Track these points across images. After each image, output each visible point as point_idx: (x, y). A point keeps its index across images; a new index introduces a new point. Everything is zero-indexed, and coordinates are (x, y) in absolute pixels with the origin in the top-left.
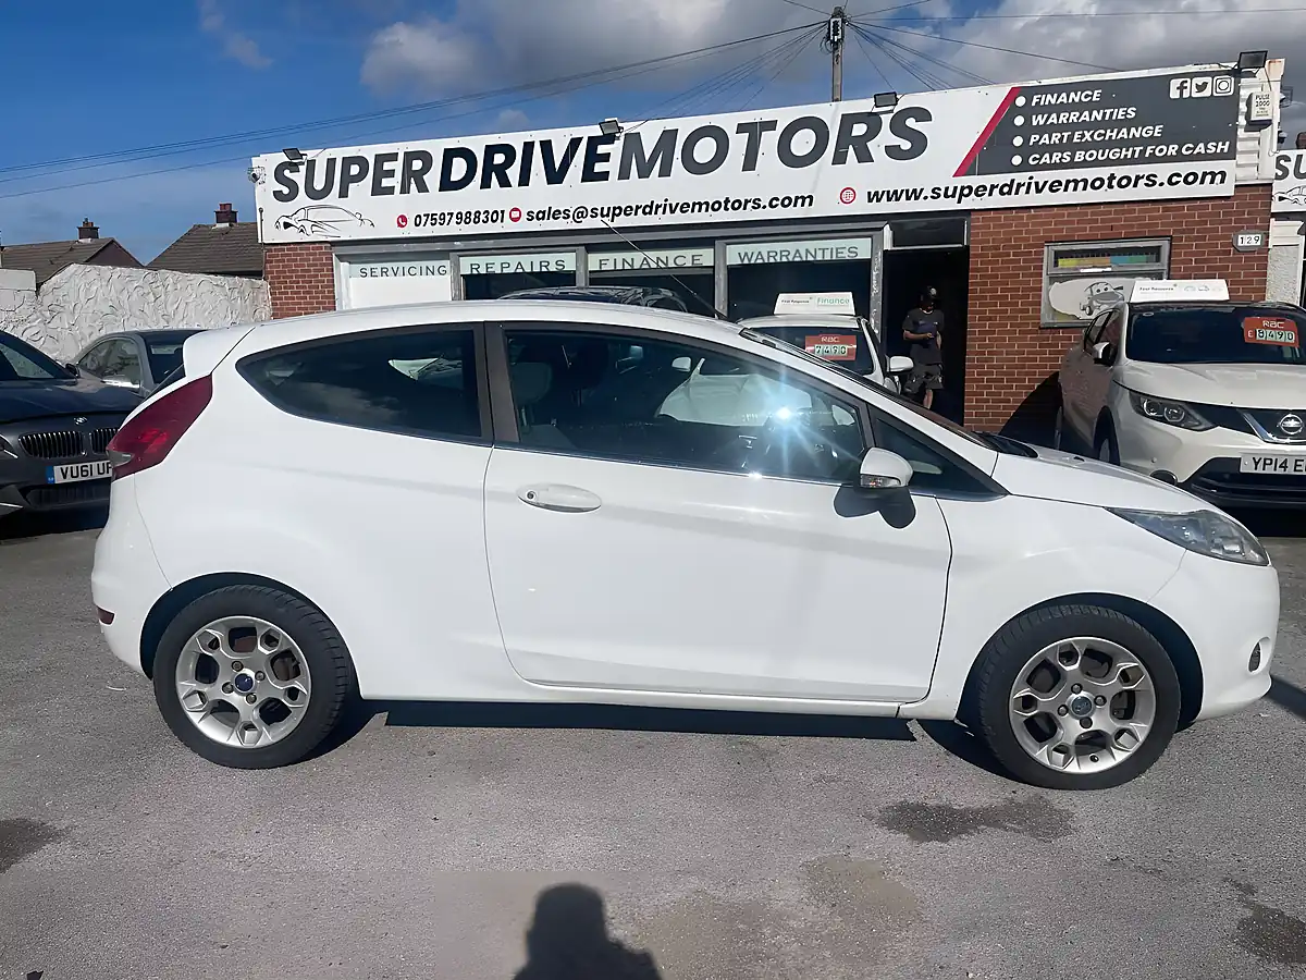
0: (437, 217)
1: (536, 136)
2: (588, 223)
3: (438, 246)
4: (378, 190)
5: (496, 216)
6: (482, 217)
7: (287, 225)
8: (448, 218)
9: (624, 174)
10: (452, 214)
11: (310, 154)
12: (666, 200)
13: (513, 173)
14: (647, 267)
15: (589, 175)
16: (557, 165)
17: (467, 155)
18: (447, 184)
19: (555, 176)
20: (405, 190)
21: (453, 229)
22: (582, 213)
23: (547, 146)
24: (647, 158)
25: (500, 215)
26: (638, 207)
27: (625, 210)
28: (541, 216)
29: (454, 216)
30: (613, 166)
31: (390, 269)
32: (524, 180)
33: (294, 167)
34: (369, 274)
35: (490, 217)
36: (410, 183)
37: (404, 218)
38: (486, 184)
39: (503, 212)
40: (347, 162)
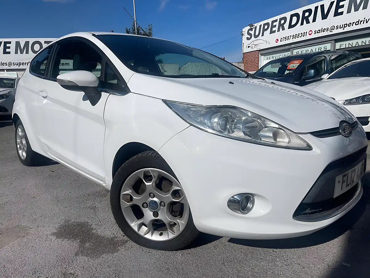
0: (287, 38)
1: (319, 4)
2: (335, 31)
3: (287, 47)
4: (272, 32)
5: (304, 34)
6: (300, 35)
7: (249, 47)
8: (290, 37)
9: (349, 11)
10: (291, 36)
11: (256, 25)
12: (365, 18)
13: (311, 18)
14: (358, 45)
15: (337, 14)
16: (325, 13)
17: (297, 15)
18: (291, 26)
19: (324, 17)
20: (279, 31)
21: (291, 41)
22: (333, 28)
23: (322, 6)
24: (358, 4)
25: (306, 33)
26: (353, 23)
27: (349, 25)
28: (319, 31)
29: (292, 36)
30: (345, 10)
31: (274, 57)
32: (314, 20)
33: (251, 29)
34: (269, 59)
35: (302, 35)
36: (280, 28)
37: (277, 40)
38: (302, 24)
39: (306, 32)
40: (265, 25)
